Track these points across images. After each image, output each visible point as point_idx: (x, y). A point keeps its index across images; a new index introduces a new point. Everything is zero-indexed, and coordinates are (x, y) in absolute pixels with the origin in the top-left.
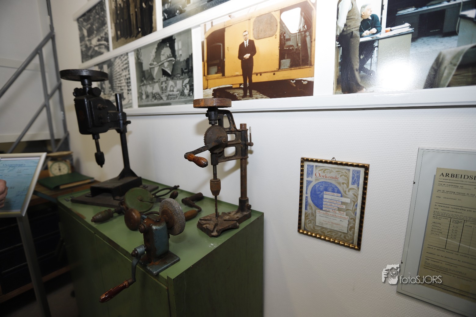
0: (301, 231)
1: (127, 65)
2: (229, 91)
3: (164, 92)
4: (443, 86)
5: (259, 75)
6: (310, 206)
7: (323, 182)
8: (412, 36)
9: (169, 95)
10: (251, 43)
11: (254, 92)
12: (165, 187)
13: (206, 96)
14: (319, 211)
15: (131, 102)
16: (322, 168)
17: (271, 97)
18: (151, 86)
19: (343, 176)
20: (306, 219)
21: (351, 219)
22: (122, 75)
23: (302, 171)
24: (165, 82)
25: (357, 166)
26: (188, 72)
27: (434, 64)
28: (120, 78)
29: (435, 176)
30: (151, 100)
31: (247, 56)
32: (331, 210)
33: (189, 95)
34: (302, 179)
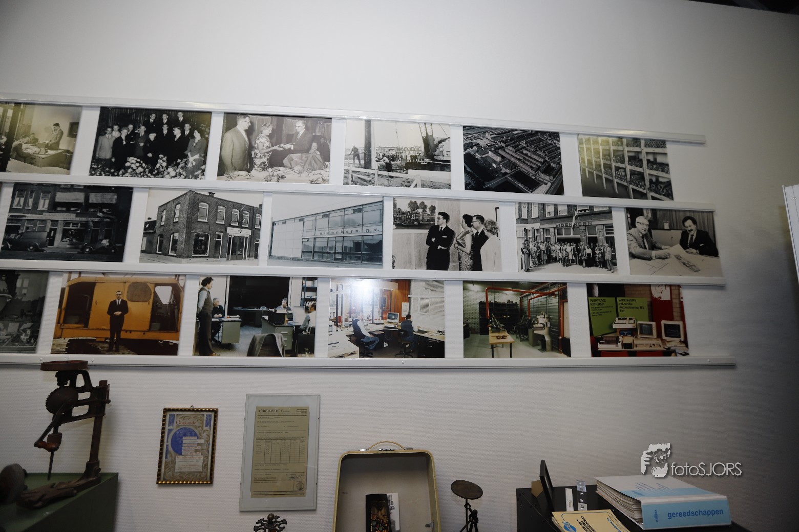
0: (160, 482)
2: (92, 344)
4: (256, 356)
5: (128, 332)
6: (170, 453)
7: (182, 428)
8: (241, 323)
10: (124, 303)
13: (57, 346)
14: (178, 457)
16: (183, 416)
17: (139, 354)
19: (199, 421)
20: (165, 469)
21: (205, 457)
23: (164, 420)
25: (209, 411)
27: (252, 342)
29: (256, 412)
31: (118, 313)
32: (189, 454)
34: (163, 429)
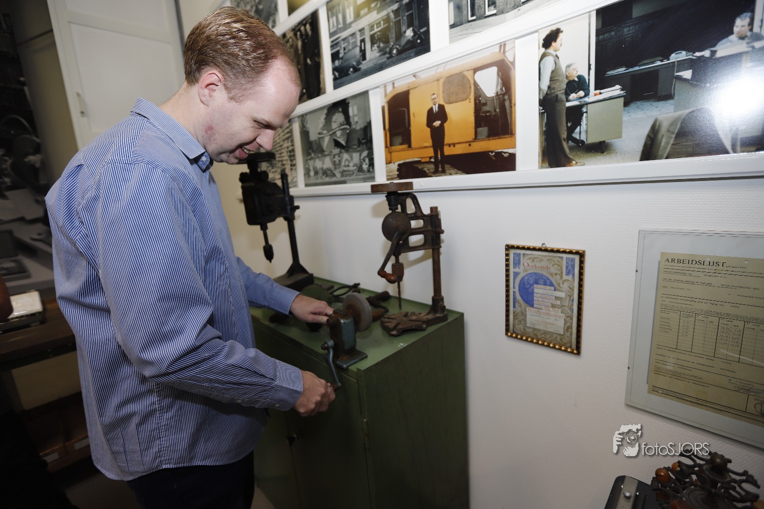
0: (509, 334)
1: (289, 135)
2: (418, 166)
3: (337, 167)
4: (661, 158)
5: (452, 146)
6: (519, 303)
7: (532, 273)
8: (624, 100)
9: (344, 171)
10: (441, 107)
11: (447, 167)
12: (340, 286)
13: (390, 172)
14: (529, 308)
15: (295, 180)
16: (531, 256)
17: (468, 173)
18: (320, 160)
19: (556, 266)
20: (514, 319)
21: (568, 317)
22: (283, 147)
23: (507, 260)
24: (339, 155)
25: (571, 252)
26: (366, 143)
27: (650, 132)
28: (280, 150)
29: (659, 262)
30: (321, 177)
31: (437, 123)
32: (543, 307)
33: (369, 171)
34: (507, 271)
